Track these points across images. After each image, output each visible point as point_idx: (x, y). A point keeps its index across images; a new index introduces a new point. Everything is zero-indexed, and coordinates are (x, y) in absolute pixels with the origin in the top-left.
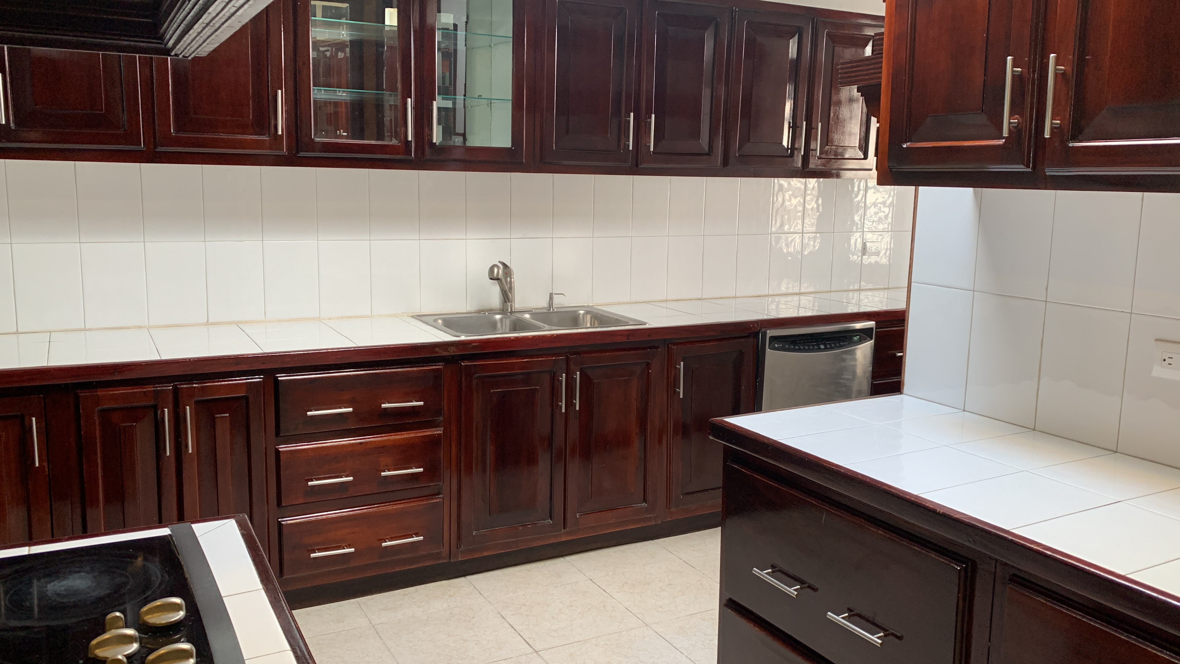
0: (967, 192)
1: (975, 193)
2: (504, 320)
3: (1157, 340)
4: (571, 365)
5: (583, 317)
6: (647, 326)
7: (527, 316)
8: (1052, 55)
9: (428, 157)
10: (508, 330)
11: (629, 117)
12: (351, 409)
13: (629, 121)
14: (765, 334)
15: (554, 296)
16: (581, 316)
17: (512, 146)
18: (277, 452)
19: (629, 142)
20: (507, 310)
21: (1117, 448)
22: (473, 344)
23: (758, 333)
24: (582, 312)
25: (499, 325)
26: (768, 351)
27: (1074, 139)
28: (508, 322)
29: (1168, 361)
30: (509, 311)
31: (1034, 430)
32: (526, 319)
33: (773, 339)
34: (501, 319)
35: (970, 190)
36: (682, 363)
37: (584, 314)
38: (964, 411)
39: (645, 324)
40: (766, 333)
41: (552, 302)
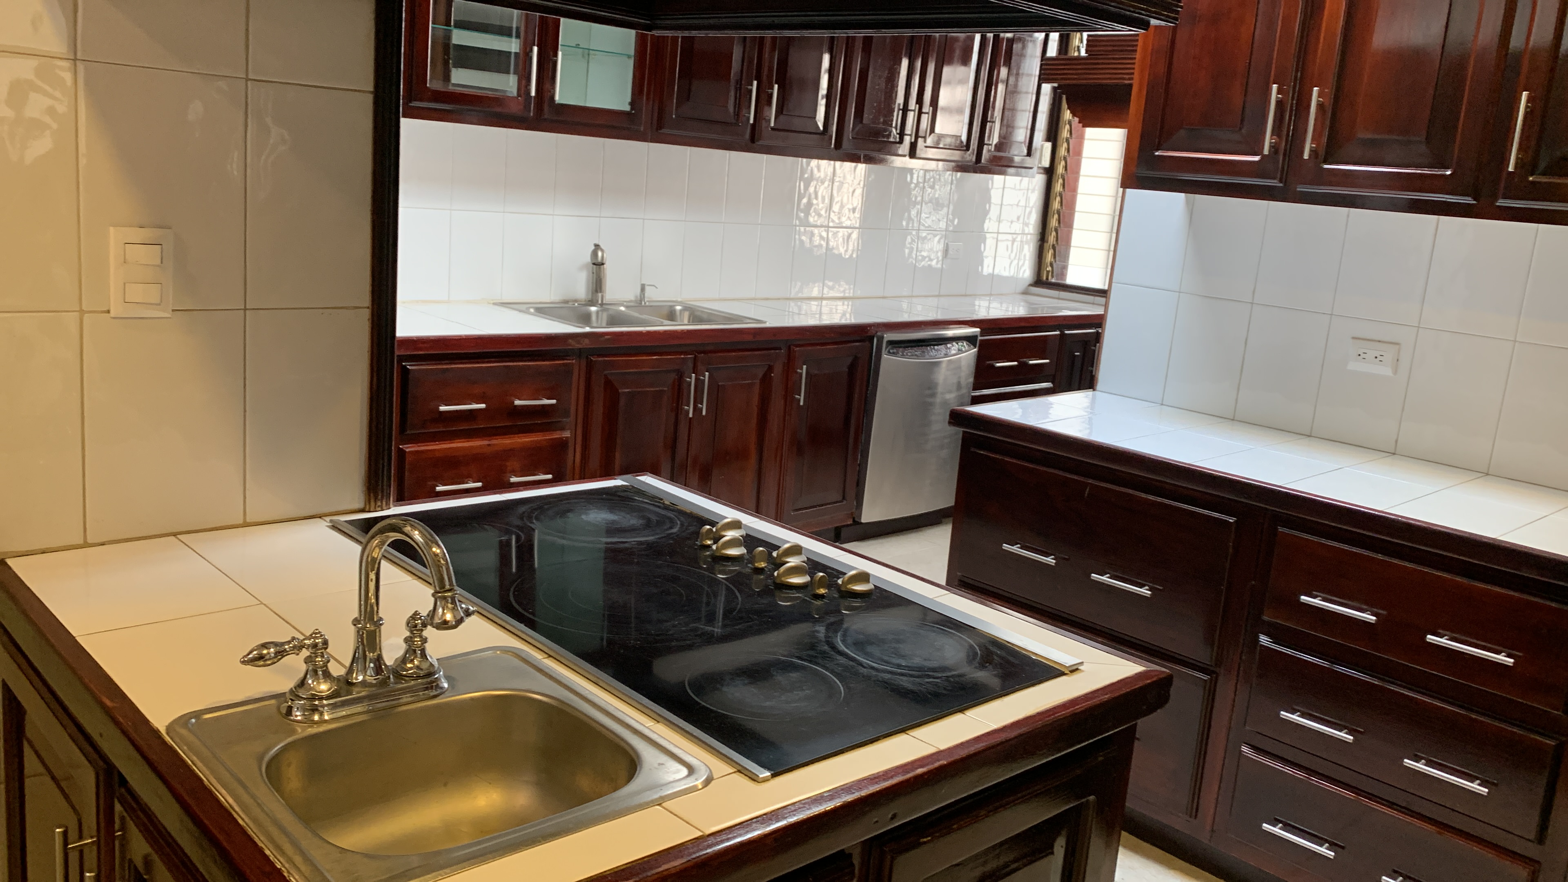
0: (1178, 199)
1: (1187, 198)
2: (600, 313)
3: (1353, 338)
4: (699, 364)
5: (680, 314)
6: (768, 325)
7: (622, 308)
8: (1315, 89)
9: (546, 117)
10: (604, 324)
11: (752, 85)
12: (483, 406)
13: (751, 91)
14: (881, 339)
15: (647, 288)
16: (678, 313)
17: (632, 109)
18: (401, 453)
19: (749, 113)
20: (598, 301)
21: (1311, 430)
22: (606, 337)
23: (871, 339)
24: (678, 308)
25: (594, 318)
26: (885, 356)
27: (1326, 162)
28: (605, 316)
29: (1363, 356)
30: (600, 302)
31: (1233, 420)
32: (621, 311)
33: (891, 343)
34: (597, 312)
35: (1182, 195)
36: (805, 367)
37: (681, 311)
38: (1162, 404)
39: (765, 322)
40: (883, 337)
41: (644, 294)
